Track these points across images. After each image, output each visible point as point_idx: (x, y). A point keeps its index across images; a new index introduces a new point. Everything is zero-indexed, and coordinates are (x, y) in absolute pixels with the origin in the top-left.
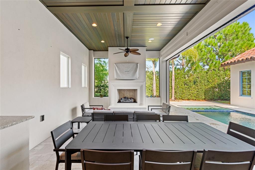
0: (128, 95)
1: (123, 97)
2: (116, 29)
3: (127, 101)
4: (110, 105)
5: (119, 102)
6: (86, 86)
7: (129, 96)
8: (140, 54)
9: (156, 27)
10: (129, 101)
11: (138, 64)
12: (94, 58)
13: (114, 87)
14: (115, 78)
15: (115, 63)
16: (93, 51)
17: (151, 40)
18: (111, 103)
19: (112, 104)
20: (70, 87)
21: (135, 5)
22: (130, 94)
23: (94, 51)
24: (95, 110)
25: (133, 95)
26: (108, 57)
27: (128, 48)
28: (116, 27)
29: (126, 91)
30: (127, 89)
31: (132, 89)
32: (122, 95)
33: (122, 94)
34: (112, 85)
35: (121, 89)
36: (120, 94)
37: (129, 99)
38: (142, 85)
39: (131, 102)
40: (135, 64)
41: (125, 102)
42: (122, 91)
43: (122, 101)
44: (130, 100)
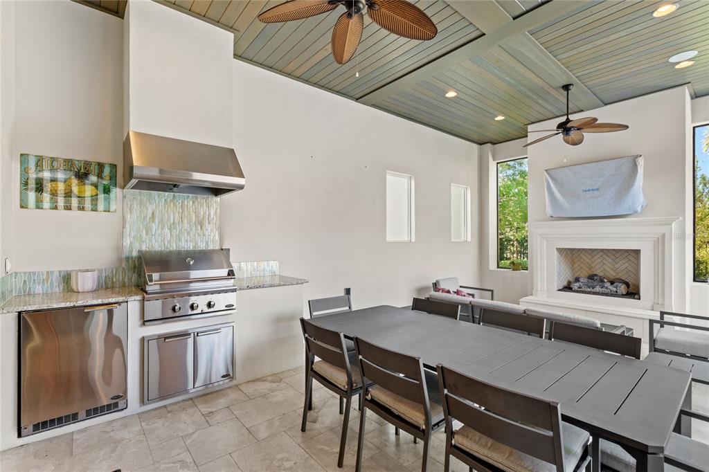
0: (607, 269)
1: (587, 275)
2: (512, 81)
3: (598, 289)
4: (532, 295)
5: (568, 288)
6: (469, 240)
7: (614, 274)
8: (627, 127)
9: (651, 23)
10: (607, 288)
11: (641, 161)
12: (498, 163)
13: (545, 242)
14: (548, 215)
15: (546, 170)
16: (489, 144)
17: (689, 60)
18: (535, 288)
19: (537, 290)
20: (413, 240)
21: (514, 19)
22: (617, 266)
23: (494, 144)
24: (439, 291)
25: (630, 268)
26: (527, 154)
27: (568, 119)
28: (508, 78)
29: (598, 256)
30: (602, 250)
31: (627, 251)
32: (585, 268)
33: (582, 265)
34: (539, 235)
35: (579, 250)
36: (576, 265)
37: (608, 284)
38: (663, 236)
39: (615, 295)
40: (623, 160)
41: (589, 290)
42: (581, 255)
43: (575, 286)
44: (611, 287)
